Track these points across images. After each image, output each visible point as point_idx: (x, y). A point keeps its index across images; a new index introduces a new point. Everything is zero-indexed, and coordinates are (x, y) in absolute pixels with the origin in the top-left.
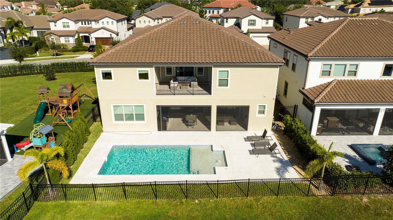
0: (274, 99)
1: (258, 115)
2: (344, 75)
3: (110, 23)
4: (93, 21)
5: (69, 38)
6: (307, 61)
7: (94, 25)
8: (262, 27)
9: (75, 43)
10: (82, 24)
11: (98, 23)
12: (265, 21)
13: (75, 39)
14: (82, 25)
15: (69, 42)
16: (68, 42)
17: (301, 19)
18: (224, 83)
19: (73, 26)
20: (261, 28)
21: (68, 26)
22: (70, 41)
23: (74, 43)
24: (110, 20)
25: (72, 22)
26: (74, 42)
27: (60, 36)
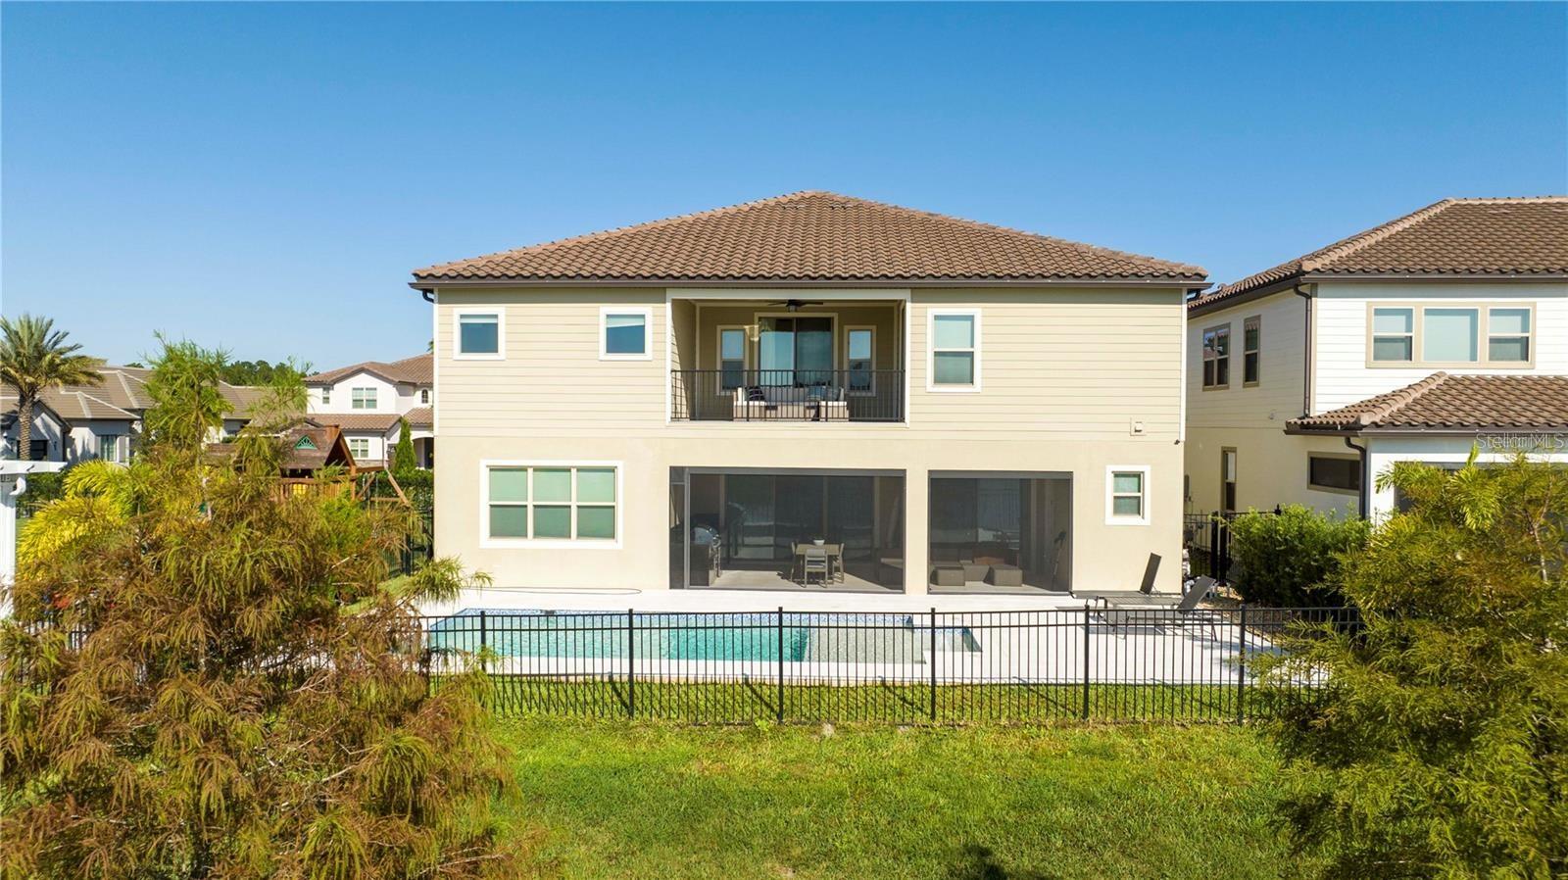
0: (1177, 442)
1: (1113, 520)
2: (1473, 358)
5: (370, 439)
6: (1304, 299)
9: (386, 458)
10: (425, 401)
13: (390, 446)
14: (423, 402)
15: (366, 456)
16: (362, 456)
18: (955, 367)
19: (391, 403)
21: (372, 403)
22: (369, 452)
23: (383, 461)
25: (389, 387)
26: (386, 456)
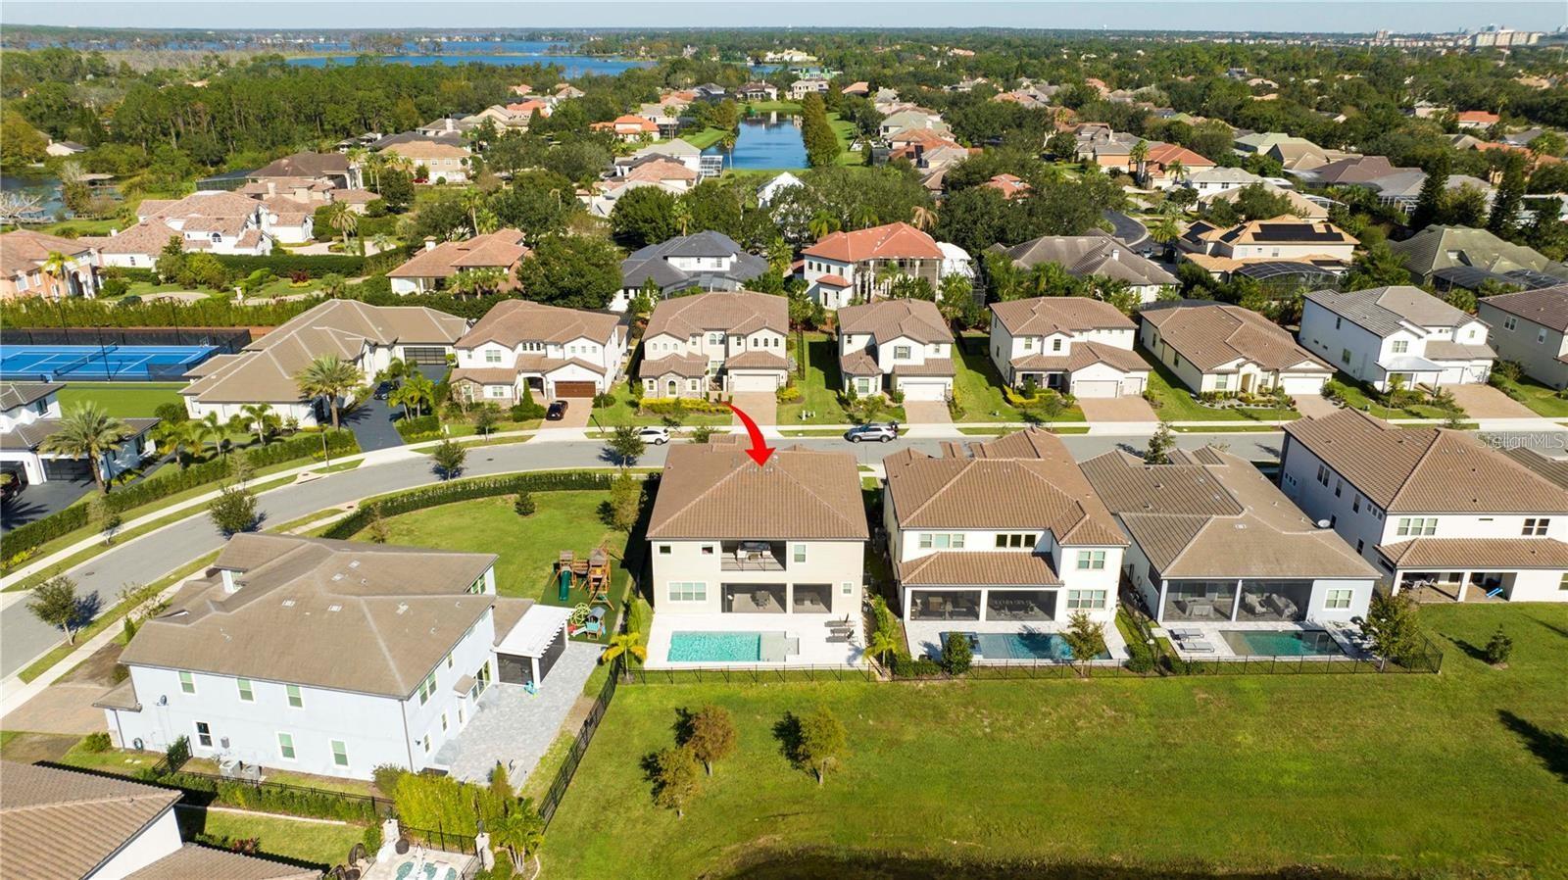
0: (860, 576)
1: (842, 596)
2: (949, 547)
3: (589, 350)
4: (551, 343)
5: (502, 386)
7: (553, 353)
8: (926, 360)
10: (525, 348)
11: (562, 347)
12: (932, 346)
14: (525, 351)
15: (503, 397)
16: (500, 397)
17: (1015, 340)
18: (800, 558)
19: (508, 359)
20: (922, 363)
21: (498, 359)
22: (504, 395)
23: (513, 398)
24: (589, 344)
25: (505, 348)
27: (483, 385)
